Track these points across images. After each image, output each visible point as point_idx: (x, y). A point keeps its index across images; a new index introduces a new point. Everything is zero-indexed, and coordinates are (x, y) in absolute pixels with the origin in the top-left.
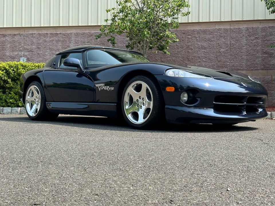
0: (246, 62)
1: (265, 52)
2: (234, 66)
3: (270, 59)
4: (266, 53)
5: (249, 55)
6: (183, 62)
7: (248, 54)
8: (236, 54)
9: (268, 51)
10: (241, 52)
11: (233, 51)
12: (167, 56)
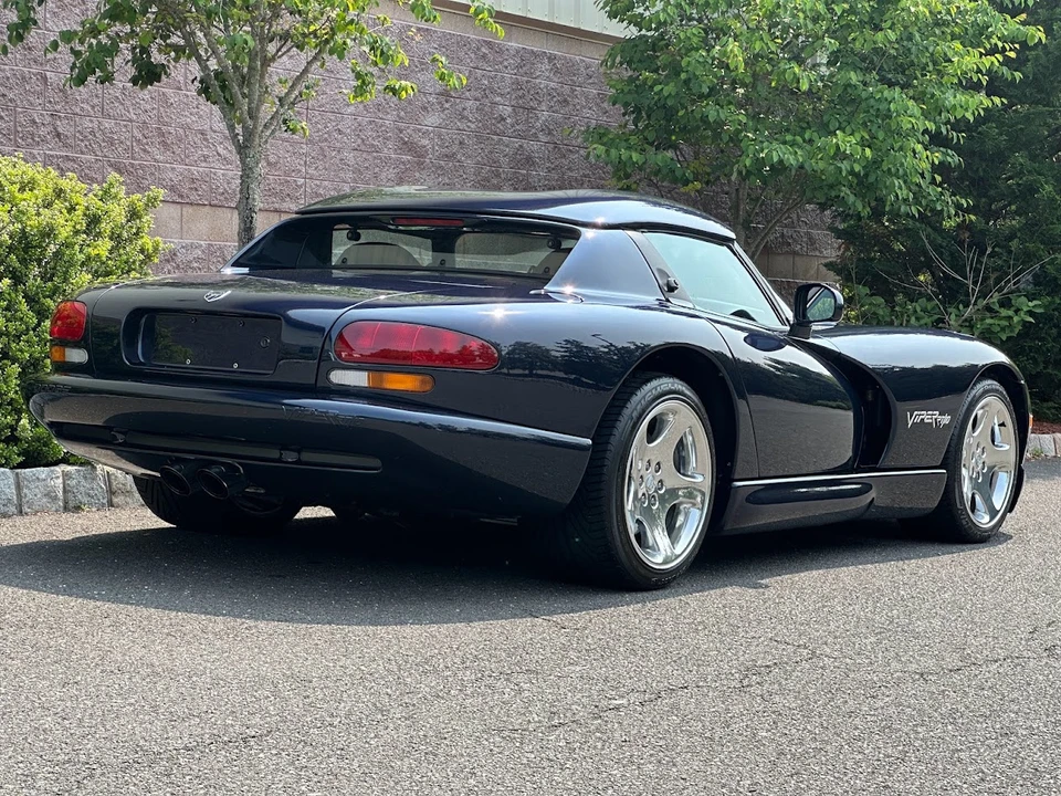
0: (355, 181)
1: (406, 143)
2: (317, 195)
3: (417, 174)
4: (408, 146)
5: (363, 148)
6: (145, 150)
7: (359, 141)
8: (326, 140)
9: (416, 137)
10: (340, 132)
11: (317, 123)
12: (78, 110)
